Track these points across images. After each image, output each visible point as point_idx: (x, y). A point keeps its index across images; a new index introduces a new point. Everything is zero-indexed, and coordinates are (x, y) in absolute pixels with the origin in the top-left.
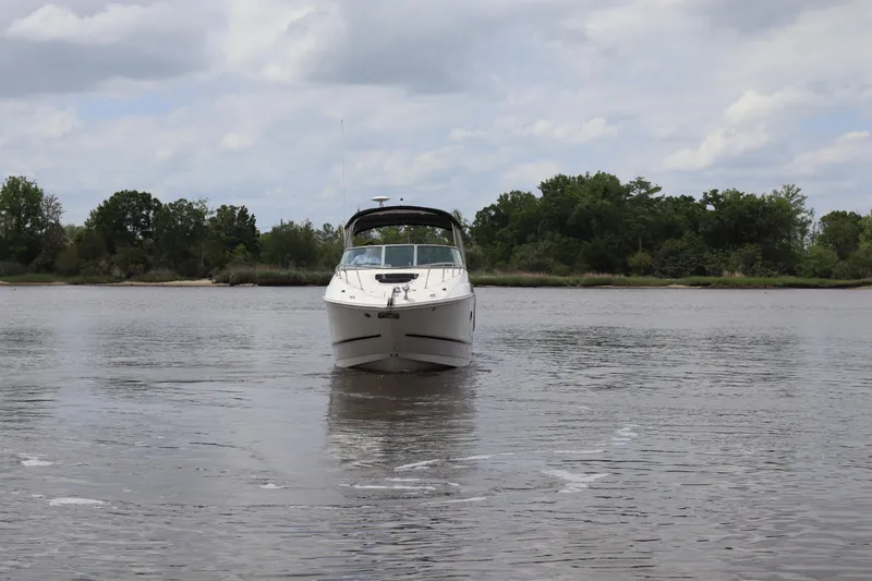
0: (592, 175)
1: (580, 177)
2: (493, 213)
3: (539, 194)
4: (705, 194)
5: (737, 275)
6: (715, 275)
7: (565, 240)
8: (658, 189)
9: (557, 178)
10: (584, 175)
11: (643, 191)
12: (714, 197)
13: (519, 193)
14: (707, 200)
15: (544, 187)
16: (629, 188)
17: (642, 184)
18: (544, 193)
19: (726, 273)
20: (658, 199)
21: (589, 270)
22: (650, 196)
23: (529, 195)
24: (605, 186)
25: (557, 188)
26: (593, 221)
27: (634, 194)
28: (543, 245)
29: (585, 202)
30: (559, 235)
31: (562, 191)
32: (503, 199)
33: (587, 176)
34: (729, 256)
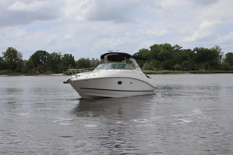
0: (164, 44)
1: (160, 45)
2: (137, 55)
3: (150, 49)
4: (194, 48)
5: (203, 70)
6: (197, 70)
7: (157, 61)
8: (181, 47)
9: (155, 45)
10: (162, 44)
11: (178, 48)
12: (197, 49)
13: (144, 49)
14: (195, 50)
15: (151, 47)
16: (174, 47)
17: (177, 46)
18: (151, 49)
19: (200, 69)
20: (182, 50)
21: (163, 69)
22: (180, 49)
23: (147, 49)
24: (167, 47)
25: (154, 48)
26: (164, 57)
27: (175, 49)
28: (151, 63)
29: (162, 51)
30: (155, 60)
31: (156, 48)
32: (140, 51)
34: (201, 65)
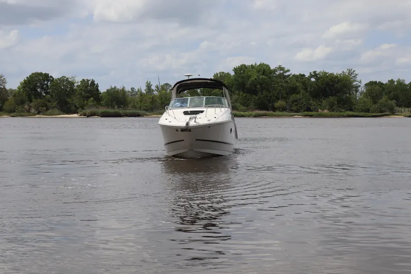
0: (258, 64)
1: (252, 65)
3: (233, 73)
4: (311, 73)
5: (326, 111)
6: (315, 111)
7: (244, 95)
8: (288, 71)
9: (242, 66)
10: (254, 64)
11: (282, 72)
12: (315, 75)
13: (223, 73)
14: (311, 76)
15: (235, 70)
16: (275, 71)
17: (281, 68)
18: (235, 73)
19: (320, 110)
20: (289, 76)
21: (256, 109)
22: (285, 74)
23: (228, 74)
24: (264, 70)
25: (241, 70)
26: (258, 86)
27: (277, 73)
28: (235, 97)
29: (254, 76)
30: (241, 93)
31: (244, 72)
32: (216, 75)
33: (256, 65)
34: (321, 102)
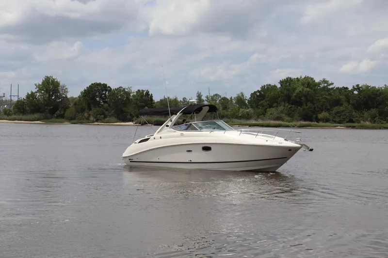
0: (303, 77)
1: (297, 78)
2: (258, 94)
3: (279, 86)
4: (354, 86)
5: (367, 123)
6: (358, 123)
7: (290, 106)
8: (332, 84)
9: (287, 79)
10: (299, 77)
11: (326, 85)
12: (358, 88)
13: (270, 85)
14: (354, 89)
15: (281, 82)
16: (319, 84)
17: (325, 81)
18: (281, 85)
19: (362, 122)
20: (332, 88)
21: (301, 120)
22: (329, 87)
23: (275, 86)
24: (308, 83)
25: (287, 83)
26: (303, 98)
27: (322, 86)
28: (281, 108)
29: (300, 88)
30: (287, 104)
31: (290, 84)
32: (263, 88)
33: (301, 78)
34: (363, 114)
